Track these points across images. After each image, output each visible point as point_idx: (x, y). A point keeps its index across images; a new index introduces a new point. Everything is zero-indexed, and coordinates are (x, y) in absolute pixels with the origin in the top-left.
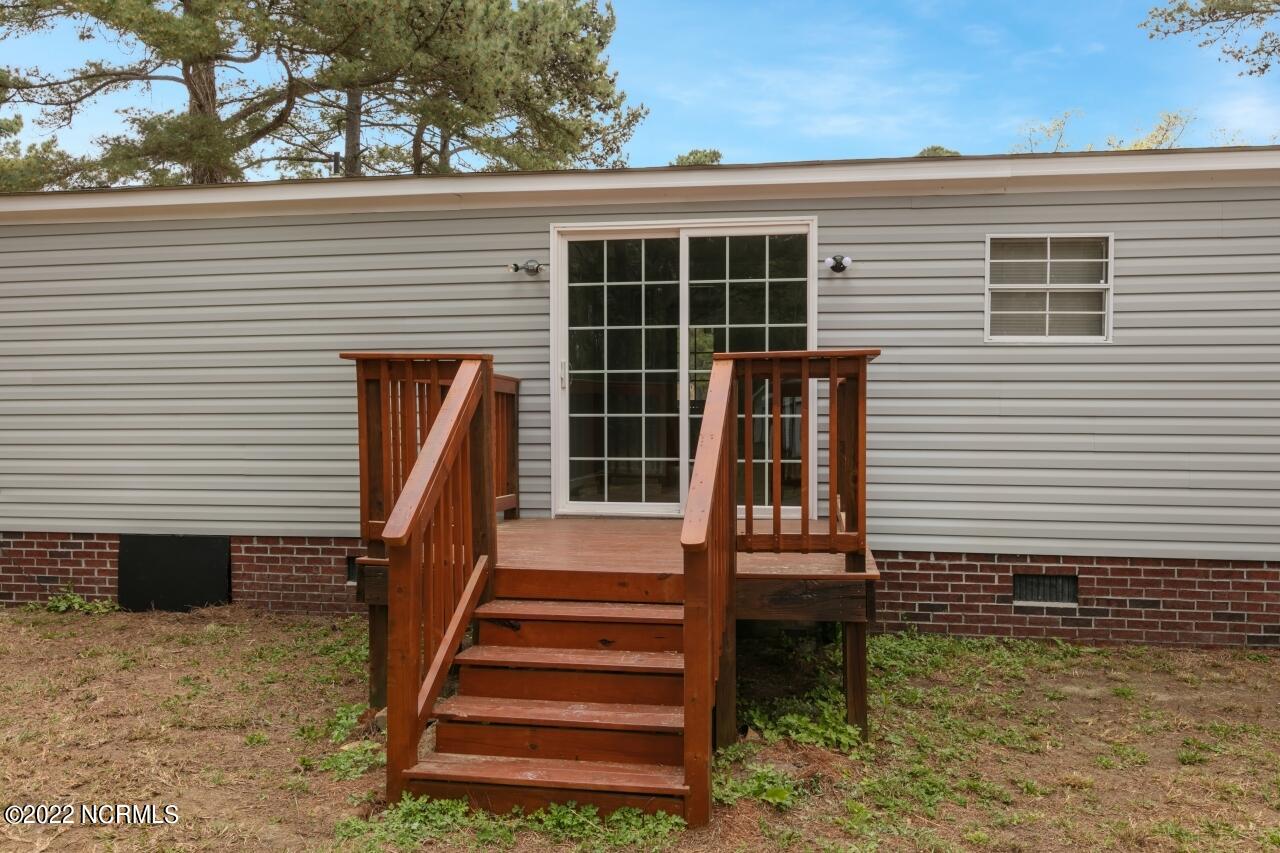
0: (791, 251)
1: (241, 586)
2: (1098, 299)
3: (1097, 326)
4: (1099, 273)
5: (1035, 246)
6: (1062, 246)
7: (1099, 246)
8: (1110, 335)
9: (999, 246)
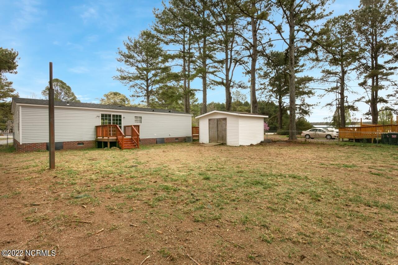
0: (120, 116)
1: (64, 147)
2: (141, 121)
3: (141, 123)
4: (141, 119)
5: (137, 117)
6: (139, 117)
7: (141, 117)
8: (142, 123)
9: (135, 117)
